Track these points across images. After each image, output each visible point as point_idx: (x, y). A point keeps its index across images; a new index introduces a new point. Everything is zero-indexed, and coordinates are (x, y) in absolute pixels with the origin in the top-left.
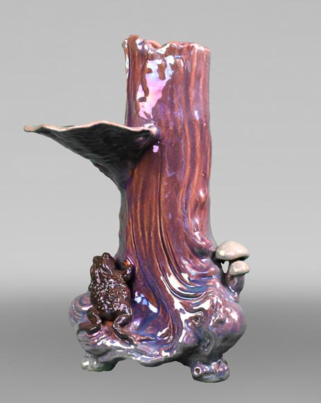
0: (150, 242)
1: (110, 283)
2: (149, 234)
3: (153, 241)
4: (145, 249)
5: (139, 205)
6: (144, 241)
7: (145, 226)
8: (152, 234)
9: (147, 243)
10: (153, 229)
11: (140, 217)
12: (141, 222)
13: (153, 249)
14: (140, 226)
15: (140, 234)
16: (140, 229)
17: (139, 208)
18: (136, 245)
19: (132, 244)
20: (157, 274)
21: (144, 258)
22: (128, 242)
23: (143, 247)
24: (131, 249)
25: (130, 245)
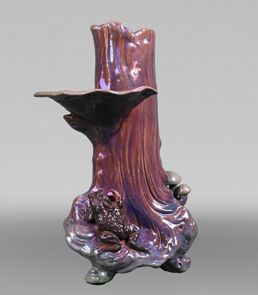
0: (137, 178)
1: (116, 212)
2: (136, 171)
3: (139, 176)
4: (133, 183)
5: (127, 150)
6: (132, 177)
7: (133, 165)
8: (138, 171)
9: (134, 178)
10: (139, 167)
11: (128, 159)
12: (129, 163)
13: (139, 182)
14: (128, 166)
15: (129, 172)
16: (128, 169)
17: (127, 153)
18: (124, 180)
19: (120, 180)
20: (143, 200)
21: (132, 189)
22: (116, 179)
23: (131, 182)
24: (119, 184)
25: (118, 181)
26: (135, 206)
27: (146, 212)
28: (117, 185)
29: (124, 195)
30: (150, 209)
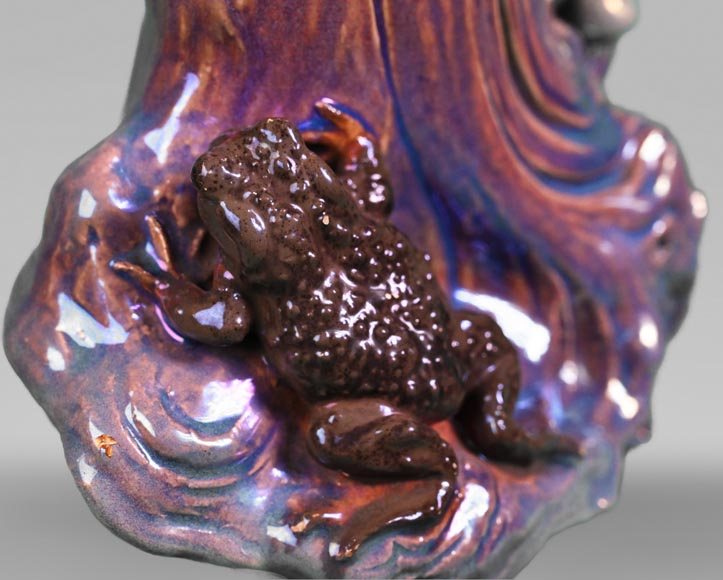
4: (440, 34)
9: (448, 37)
18: (389, 31)
19: (368, 36)
20: (488, 130)
21: (434, 76)
22: (344, 30)
23: (428, 34)
24: (359, 58)
25: (358, 41)
26: (445, 173)
27: (497, 196)
28: (351, 63)
29: (389, 121)
30: (516, 176)
